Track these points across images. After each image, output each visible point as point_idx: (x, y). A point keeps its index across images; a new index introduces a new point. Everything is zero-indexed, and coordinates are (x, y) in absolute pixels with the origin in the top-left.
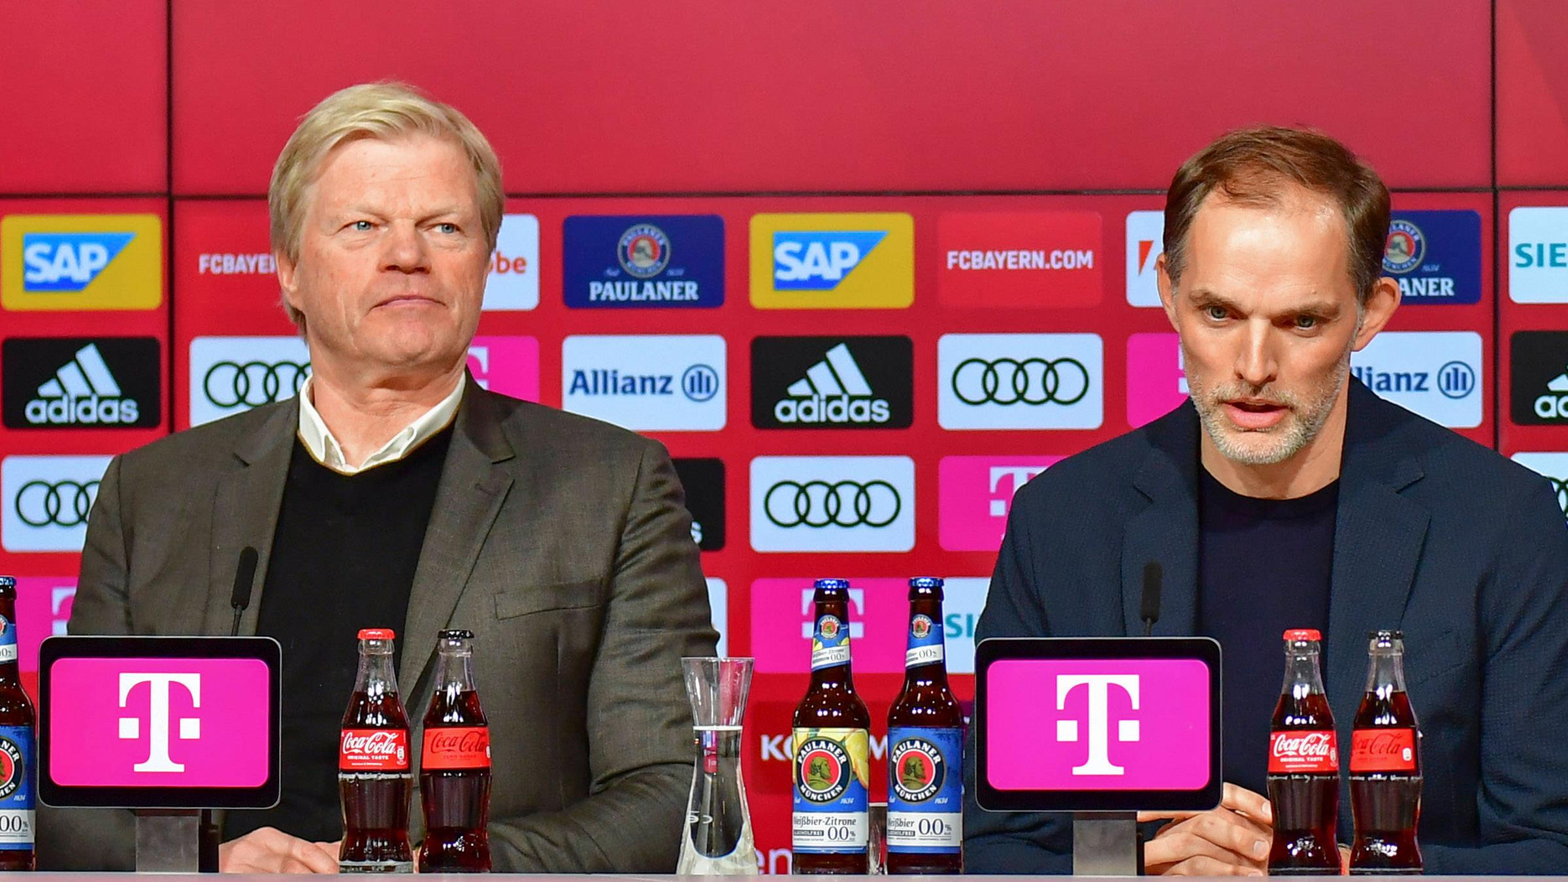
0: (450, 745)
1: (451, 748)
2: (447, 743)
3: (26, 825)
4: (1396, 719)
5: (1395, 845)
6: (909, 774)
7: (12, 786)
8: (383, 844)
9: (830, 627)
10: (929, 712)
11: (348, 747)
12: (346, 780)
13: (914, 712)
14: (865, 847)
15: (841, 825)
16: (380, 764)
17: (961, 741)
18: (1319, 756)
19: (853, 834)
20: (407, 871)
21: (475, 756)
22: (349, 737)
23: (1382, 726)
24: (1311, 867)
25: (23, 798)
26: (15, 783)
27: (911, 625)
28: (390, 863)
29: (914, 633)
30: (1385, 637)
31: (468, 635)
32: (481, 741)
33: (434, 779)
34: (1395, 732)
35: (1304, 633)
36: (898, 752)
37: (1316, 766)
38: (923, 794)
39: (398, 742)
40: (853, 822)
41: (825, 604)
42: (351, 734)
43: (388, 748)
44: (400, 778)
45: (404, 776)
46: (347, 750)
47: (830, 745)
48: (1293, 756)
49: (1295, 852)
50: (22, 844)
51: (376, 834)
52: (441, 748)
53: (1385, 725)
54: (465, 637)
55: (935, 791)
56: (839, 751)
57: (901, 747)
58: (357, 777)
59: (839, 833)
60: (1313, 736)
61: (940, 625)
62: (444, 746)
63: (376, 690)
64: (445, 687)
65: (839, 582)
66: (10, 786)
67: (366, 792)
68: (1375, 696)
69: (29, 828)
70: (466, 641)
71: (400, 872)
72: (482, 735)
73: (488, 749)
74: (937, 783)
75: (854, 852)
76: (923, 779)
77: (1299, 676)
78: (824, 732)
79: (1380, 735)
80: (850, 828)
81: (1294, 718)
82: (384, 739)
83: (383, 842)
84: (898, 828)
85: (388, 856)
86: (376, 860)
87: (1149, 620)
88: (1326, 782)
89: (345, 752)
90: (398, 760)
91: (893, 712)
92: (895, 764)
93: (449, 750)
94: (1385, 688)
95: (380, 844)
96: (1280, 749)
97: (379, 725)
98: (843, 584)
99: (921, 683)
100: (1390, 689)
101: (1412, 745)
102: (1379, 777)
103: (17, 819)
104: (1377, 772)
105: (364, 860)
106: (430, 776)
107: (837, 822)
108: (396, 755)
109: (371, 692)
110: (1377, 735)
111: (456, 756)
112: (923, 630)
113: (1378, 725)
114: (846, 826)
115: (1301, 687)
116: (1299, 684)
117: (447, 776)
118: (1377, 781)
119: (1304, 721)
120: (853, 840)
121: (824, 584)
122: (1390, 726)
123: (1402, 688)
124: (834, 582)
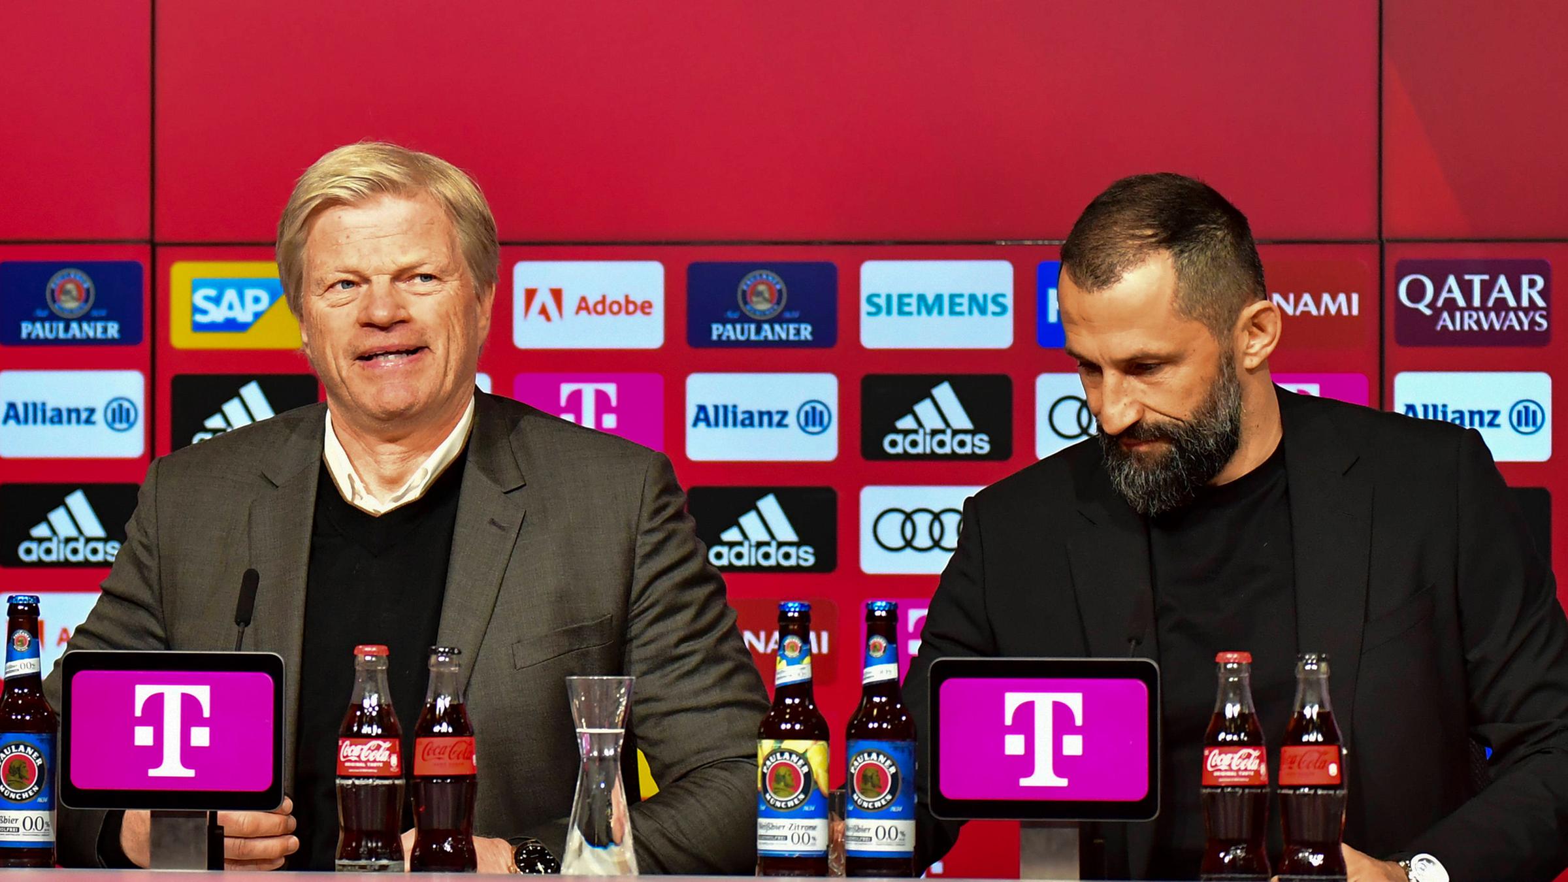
0: (439, 753)
1: (441, 756)
2: (437, 751)
3: (48, 825)
4: (1323, 736)
5: (1321, 854)
6: (866, 784)
7: (36, 788)
8: (377, 845)
9: (793, 647)
10: (885, 725)
11: (345, 755)
12: (343, 784)
13: (871, 726)
14: (825, 851)
15: (804, 831)
16: (375, 771)
17: (916, 755)
18: (1250, 770)
19: (814, 839)
20: (399, 869)
21: (463, 764)
22: (346, 746)
23: (1309, 743)
24: (1242, 873)
25: (46, 800)
26: (38, 786)
27: (868, 646)
28: (384, 862)
29: (871, 653)
30: (1312, 660)
31: (456, 651)
32: (468, 750)
33: (425, 786)
34: (1322, 748)
35: (1235, 656)
36: (856, 763)
37: (1247, 780)
38: (879, 802)
39: (391, 750)
40: (814, 828)
41: (788, 626)
42: (348, 742)
43: (382, 756)
44: (394, 783)
45: (397, 782)
46: (344, 757)
47: (794, 756)
48: (1226, 770)
49: (1227, 860)
50: (44, 842)
51: (371, 836)
52: (431, 756)
53: (1312, 742)
54: (453, 653)
55: (891, 800)
56: (801, 762)
57: (858, 759)
58: (353, 783)
59: (801, 839)
60: (1244, 751)
61: (895, 646)
62: (434, 754)
63: (371, 703)
64: (435, 700)
65: (802, 606)
66: (34, 789)
67: (362, 797)
68: (1302, 715)
69: (50, 828)
70: (454, 656)
71: (393, 871)
72: (471, 744)
73: (474, 757)
74: (892, 792)
75: (815, 856)
76: (879, 789)
77: (1231, 695)
78: (788, 744)
79: (1309, 751)
80: (812, 833)
81: (1226, 734)
82: (378, 747)
83: (377, 843)
84: (856, 834)
85: (382, 856)
86: (370, 859)
87: (1133, 643)
88: (1256, 794)
89: (342, 759)
90: (391, 767)
91: (851, 726)
92: (852, 775)
93: (439, 758)
94: (1312, 707)
95: (374, 845)
96: (1213, 764)
97: (374, 734)
98: (805, 606)
99: (876, 699)
100: (1316, 708)
101: (1337, 761)
102: (1306, 790)
103: (40, 820)
104: (1304, 786)
105: (359, 859)
106: (421, 782)
107: (800, 828)
108: (390, 762)
109: (366, 703)
110: (1304, 752)
111: (445, 764)
112: (879, 650)
113: (1305, 742)
114: (808, 831)
115: (1233, 706)
116: (1230, 702)
117: (437, 782)
118: (1305, 795)
119: (1235, 738)
120: (814, 844)
121: (788, 607)
122: (1316, 743)
123: (1328, 708)
124: (796, 605)
